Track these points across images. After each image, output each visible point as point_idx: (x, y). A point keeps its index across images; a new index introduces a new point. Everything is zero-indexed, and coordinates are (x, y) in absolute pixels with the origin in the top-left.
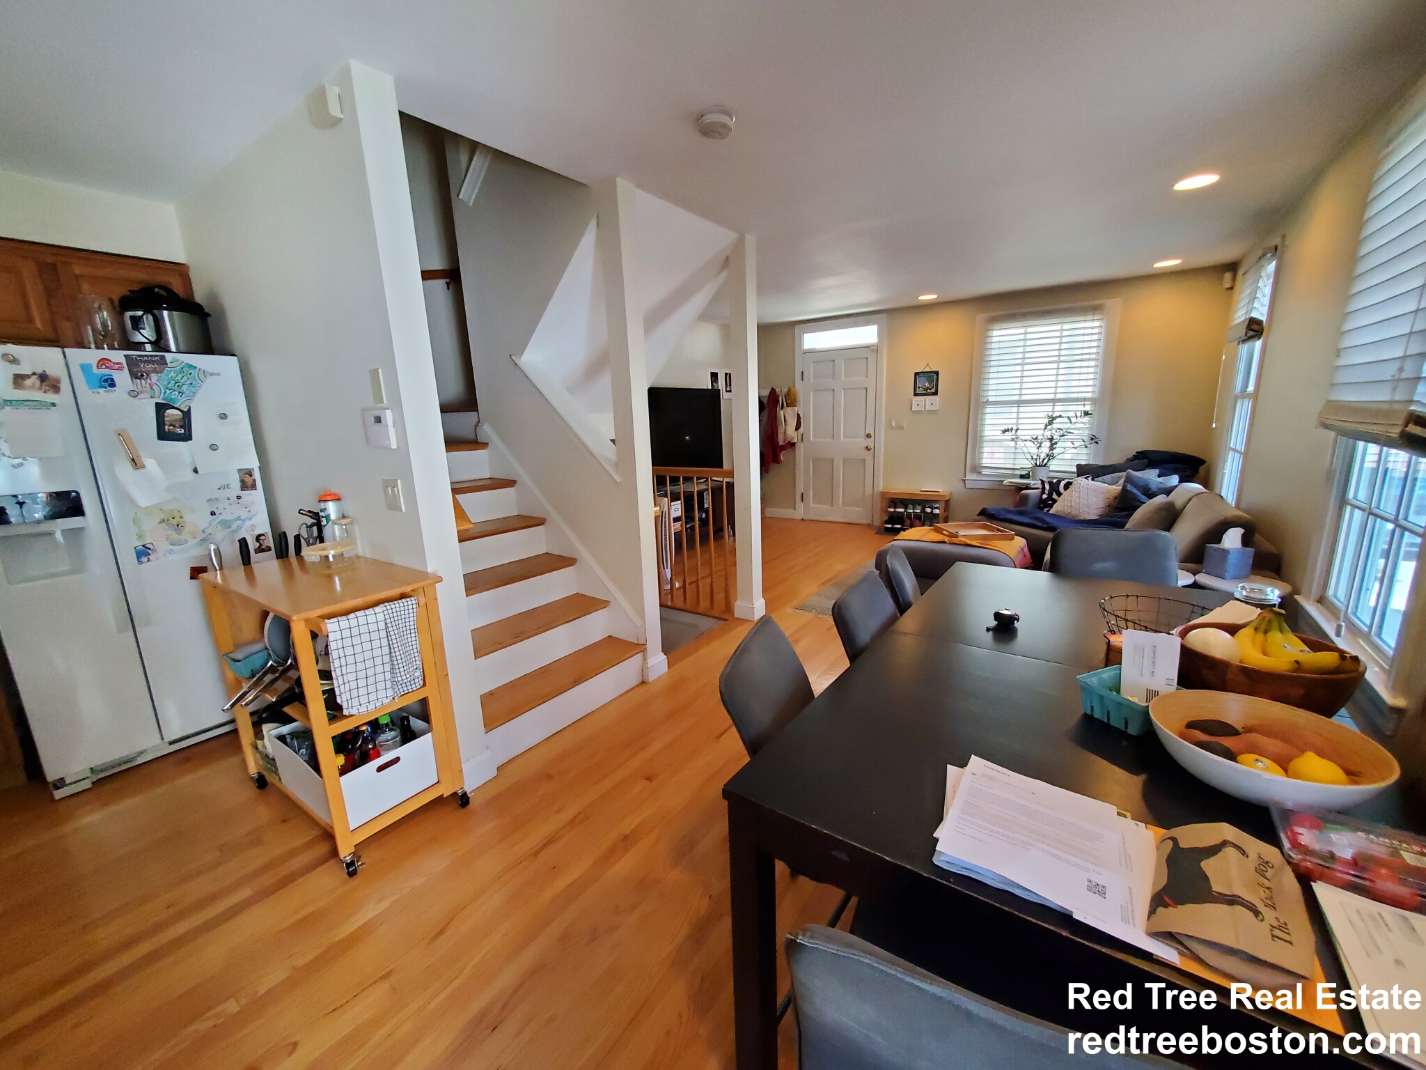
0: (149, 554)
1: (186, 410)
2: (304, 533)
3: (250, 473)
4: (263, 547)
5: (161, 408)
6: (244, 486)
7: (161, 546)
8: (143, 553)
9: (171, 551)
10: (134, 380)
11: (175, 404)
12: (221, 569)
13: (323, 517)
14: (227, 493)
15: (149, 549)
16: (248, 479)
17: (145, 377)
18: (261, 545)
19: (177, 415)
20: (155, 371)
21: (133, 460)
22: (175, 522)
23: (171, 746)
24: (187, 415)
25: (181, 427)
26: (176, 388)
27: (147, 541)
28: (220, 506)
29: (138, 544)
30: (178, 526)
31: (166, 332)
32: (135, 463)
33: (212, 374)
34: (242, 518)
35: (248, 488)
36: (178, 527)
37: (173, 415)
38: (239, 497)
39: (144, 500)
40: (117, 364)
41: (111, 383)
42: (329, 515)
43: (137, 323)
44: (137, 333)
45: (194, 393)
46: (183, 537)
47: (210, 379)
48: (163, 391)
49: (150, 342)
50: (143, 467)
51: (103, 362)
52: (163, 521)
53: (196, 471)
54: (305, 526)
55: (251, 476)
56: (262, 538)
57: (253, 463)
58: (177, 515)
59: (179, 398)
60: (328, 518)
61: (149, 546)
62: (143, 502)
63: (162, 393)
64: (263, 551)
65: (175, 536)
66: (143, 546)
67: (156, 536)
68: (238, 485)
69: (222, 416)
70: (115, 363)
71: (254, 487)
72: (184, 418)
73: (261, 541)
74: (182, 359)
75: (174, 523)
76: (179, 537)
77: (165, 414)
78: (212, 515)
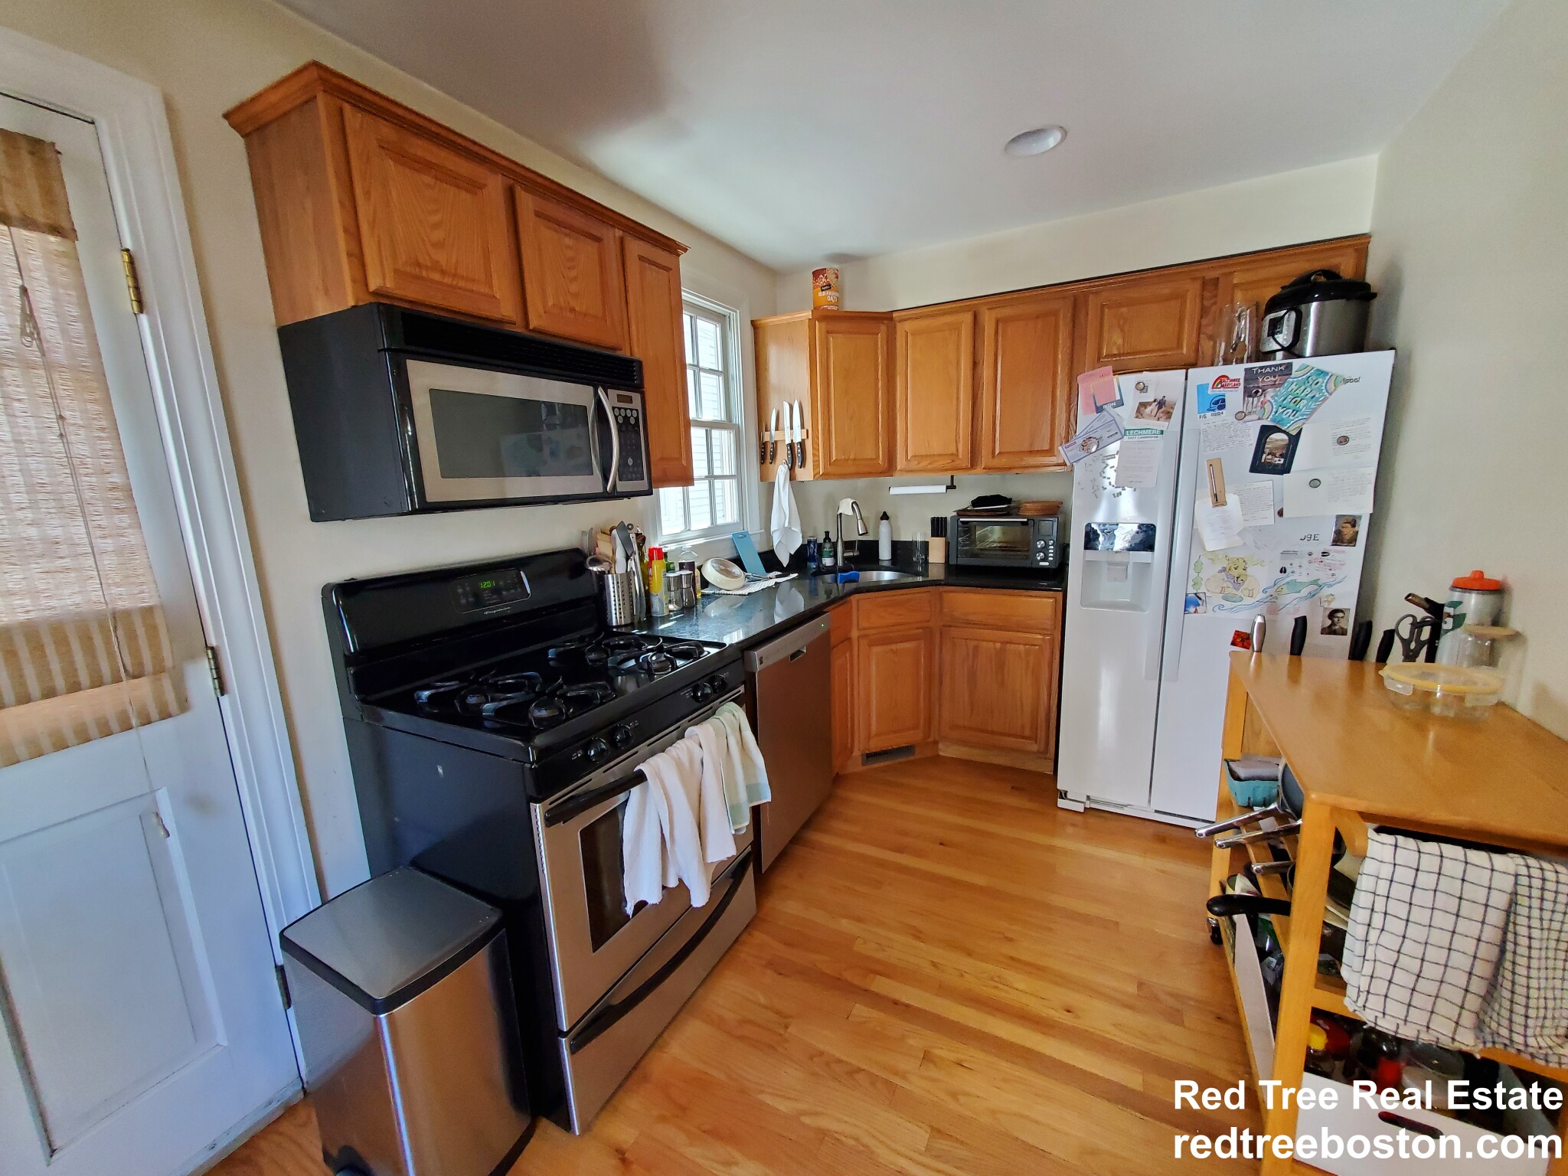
0: (1199, 605)
1: (1294, 433)
2: (1405, 631)
3: (1353, 522)
4: (1337, 627)
5: (1266, 431)
6: (1339, 540)
7: (1215, 599)
8: (1192, 602)
9: (1221, 607)
10: (1246, 398)
11: (1283, 425)
12: (1260, 651)
13: (1449, 616)
14: (1308, 546)
15: (1200, 599)
16: (1348, 531)
17: (1259, 394)
18: (1333, 624)
19: (1282, 440)
20: (1274, 385)
21: (1216, 495)
22: (1235, 573)
23: (1156, 814)
24: (1294, 440)
25: (1281, 456)
26: (1292, 404)
27: (1202, 589)
28: (1296, 562)
29: (1191, 591)
30: (1238, 578)
31: (1306, 333)
32: (1218, 500)
33: (1346, 381)
34: (1320, 582)
35: (1342, 542)
36: (1238, 581)
37: (1277, 441)
38: (1325, 554)
39: (1212, 542)
40: (1234, 380)
41: (1220, 404)
42: (1464, 616)
43: (1275, 326)
44: (1272, 340)
45: (1314, 410)
46: (1239, 593)
47: (1343, 388)
48: (1274, 410)
49: (1283, 349)
50: (1224, 504)
51: (1221, 381)
52: (1224, 570)
53: (1281, 513)
54: (1410, 620)
55: (1354, 526)
56: (1340, 615)
57: (1363, 507)
58: (1241, 565)
59: (1291, 418)
60: (1459, 620)
61: (1201, 596)
62: (1210, 546)
63: (1273, 413)
64: (1335, 633)
65: (1231, 590)
66: (1196, 594)
67: (1210, 583)
68: (1331, 536)
69: (1342, 439)
70: (1232, 380)
71: (1352, 541)
72: (1289, 444)
73: (1336, 619)
74: (1312, 365)
75: (1235, 575)
76: (1234, 591)
77: (1268, 440)
78: (1281, 572)
